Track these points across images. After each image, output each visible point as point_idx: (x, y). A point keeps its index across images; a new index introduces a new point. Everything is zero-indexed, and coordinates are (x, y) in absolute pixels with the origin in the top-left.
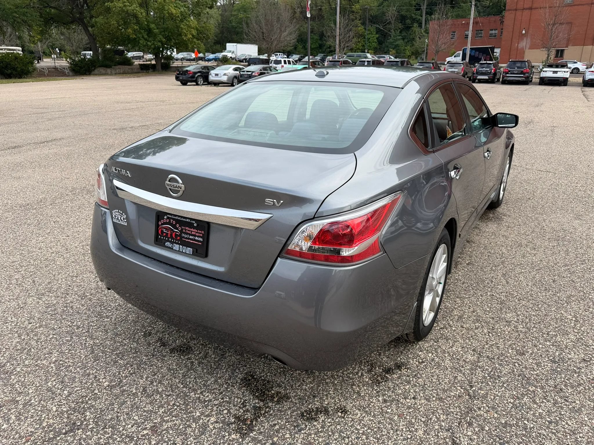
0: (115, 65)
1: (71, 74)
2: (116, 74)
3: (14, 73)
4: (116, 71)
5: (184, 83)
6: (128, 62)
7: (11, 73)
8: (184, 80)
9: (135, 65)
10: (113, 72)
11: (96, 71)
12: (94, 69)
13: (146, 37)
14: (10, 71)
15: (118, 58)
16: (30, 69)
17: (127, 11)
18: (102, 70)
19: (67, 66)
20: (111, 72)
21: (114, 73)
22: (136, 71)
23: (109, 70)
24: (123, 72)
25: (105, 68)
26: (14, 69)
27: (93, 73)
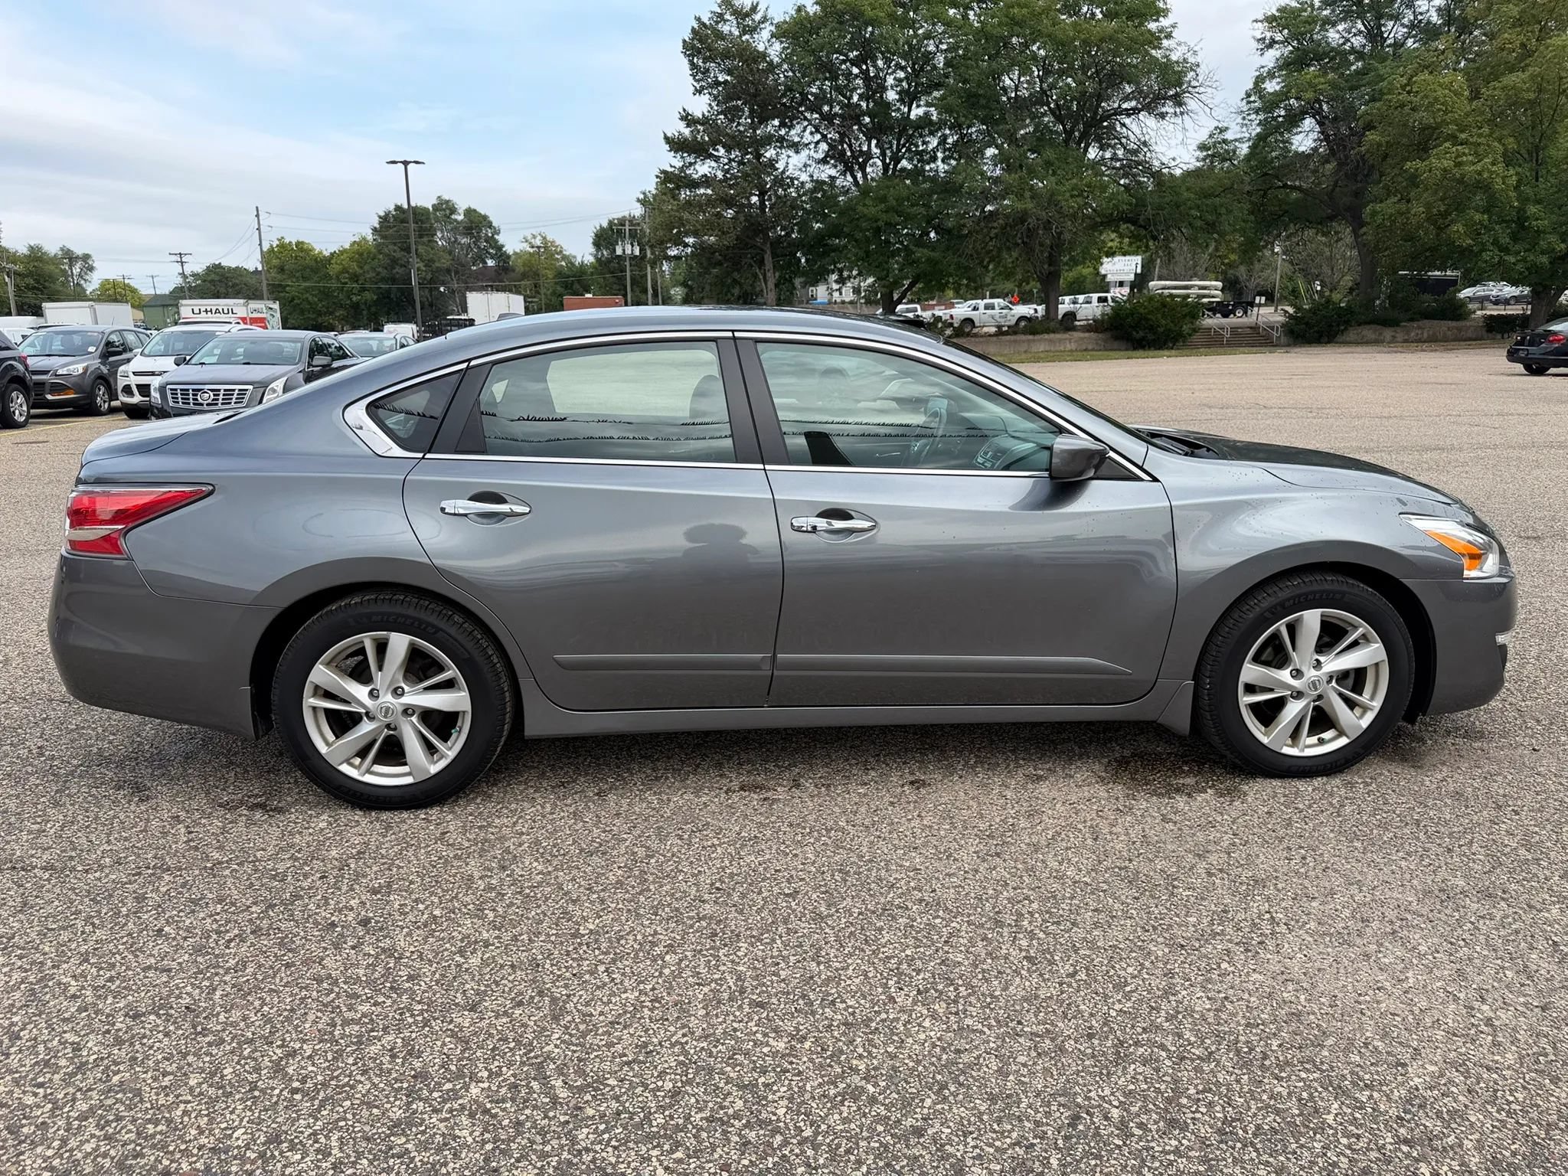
0: (1412, 320)
1: (1283, 340)
2: (1406, 341)
3: (1150, 337)
4: (1408, 333)
5: (1537, 368)
6: (1456, 311)
7: (1143, 339)
8: (1537, 361)
9: (1474, 319)
10: (1400, 336)
11: (1352, 334)
12: (1346, 329)
13: (1505, 240)
14: (1141, 334)
15: (1428, 300)
16: (1186, 328)
17: (1463, 176)
18: (1368, 332)
19: (1278, 322)
20: (1394, 337)
21: (1399, 339)
22: (1470, 334)
23: (1388, 333)
24: (1429, 336)
25: (1379, 327)
26: (1152, 329)
27: (1339, 338)
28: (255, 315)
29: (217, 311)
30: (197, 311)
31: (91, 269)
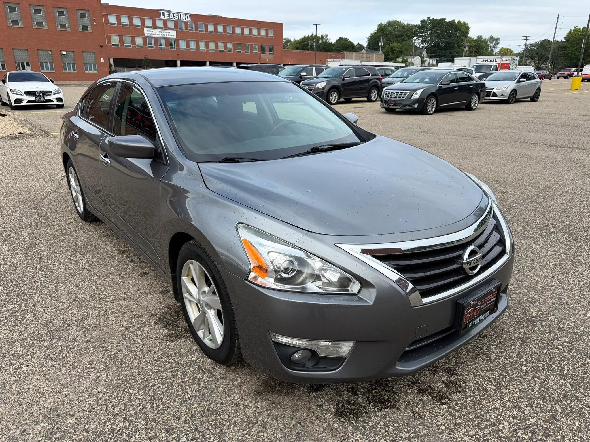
28: (505, 62)
29: (490, 61)
30: (482, 61)
31: (498, 43)
